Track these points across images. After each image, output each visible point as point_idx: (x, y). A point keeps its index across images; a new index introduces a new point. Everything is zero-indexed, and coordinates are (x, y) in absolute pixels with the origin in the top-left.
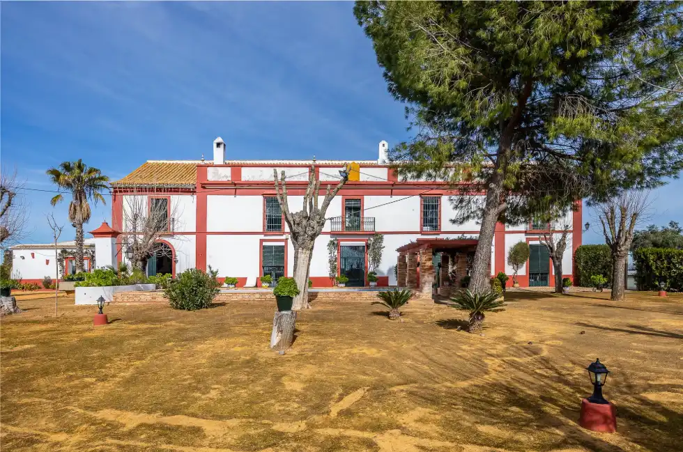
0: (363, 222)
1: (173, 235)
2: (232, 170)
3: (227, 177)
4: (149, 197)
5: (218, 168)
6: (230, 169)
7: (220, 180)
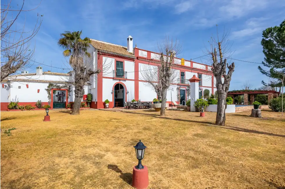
0: (185, 81)
1: (126, 80)
2: (148, 53)
3: (146, 56)
4: (115, 60)
5: (143, 51)
6: (147, 52)
7: (143, 57)
